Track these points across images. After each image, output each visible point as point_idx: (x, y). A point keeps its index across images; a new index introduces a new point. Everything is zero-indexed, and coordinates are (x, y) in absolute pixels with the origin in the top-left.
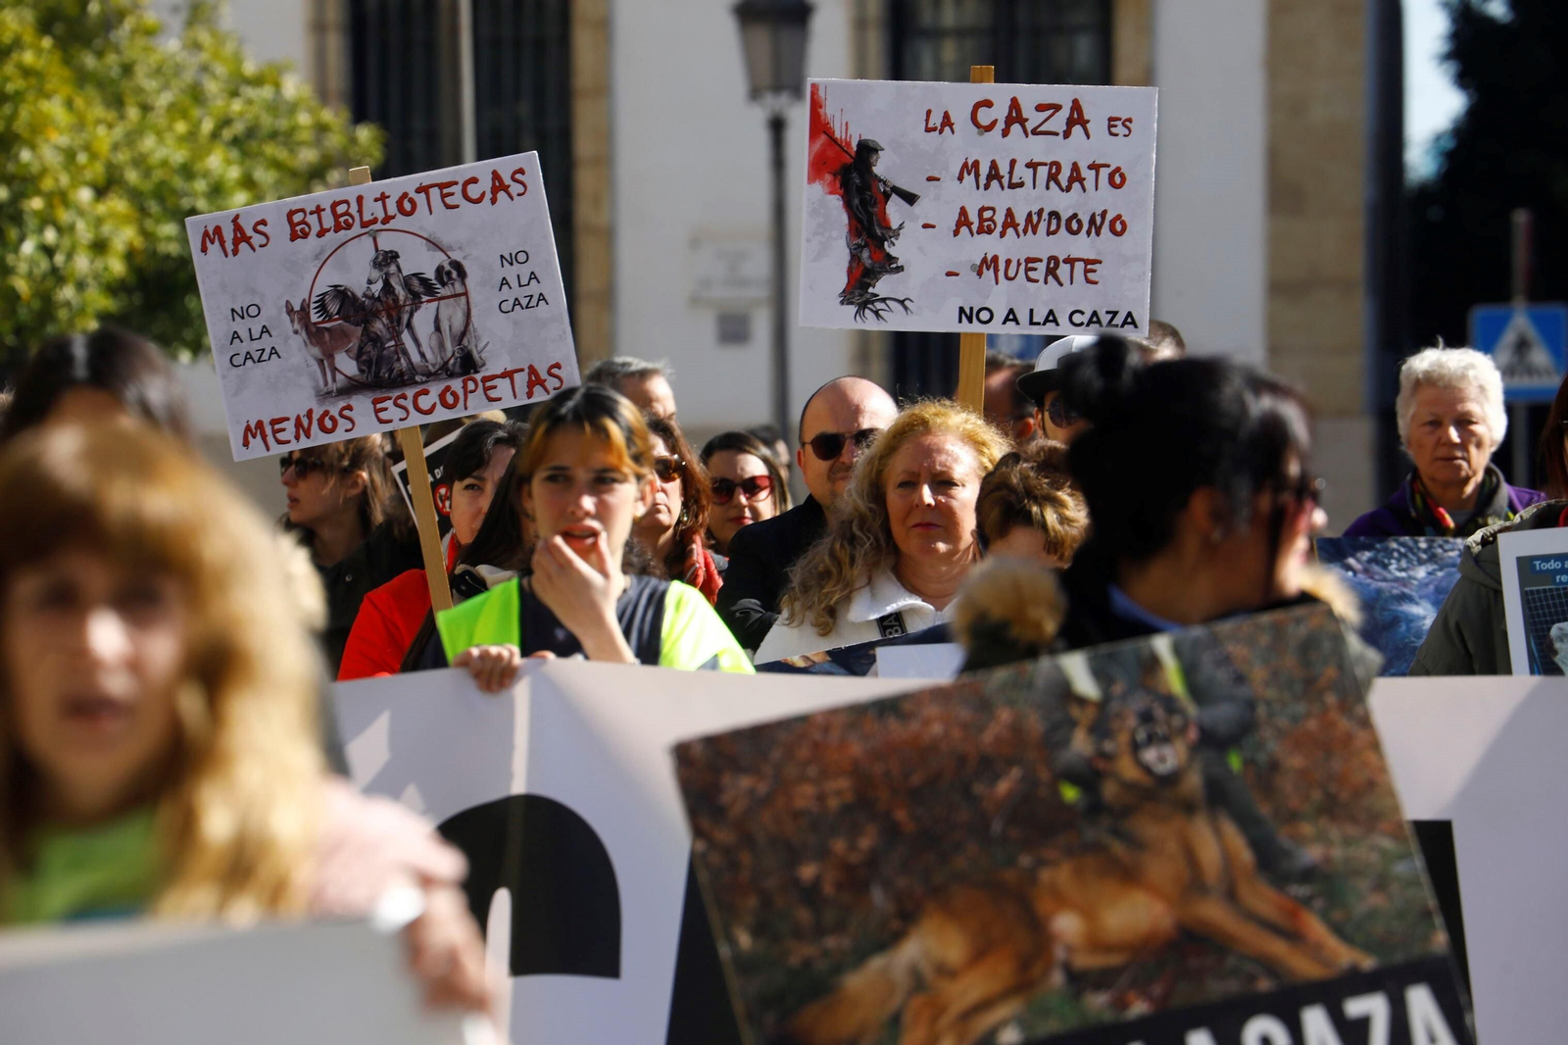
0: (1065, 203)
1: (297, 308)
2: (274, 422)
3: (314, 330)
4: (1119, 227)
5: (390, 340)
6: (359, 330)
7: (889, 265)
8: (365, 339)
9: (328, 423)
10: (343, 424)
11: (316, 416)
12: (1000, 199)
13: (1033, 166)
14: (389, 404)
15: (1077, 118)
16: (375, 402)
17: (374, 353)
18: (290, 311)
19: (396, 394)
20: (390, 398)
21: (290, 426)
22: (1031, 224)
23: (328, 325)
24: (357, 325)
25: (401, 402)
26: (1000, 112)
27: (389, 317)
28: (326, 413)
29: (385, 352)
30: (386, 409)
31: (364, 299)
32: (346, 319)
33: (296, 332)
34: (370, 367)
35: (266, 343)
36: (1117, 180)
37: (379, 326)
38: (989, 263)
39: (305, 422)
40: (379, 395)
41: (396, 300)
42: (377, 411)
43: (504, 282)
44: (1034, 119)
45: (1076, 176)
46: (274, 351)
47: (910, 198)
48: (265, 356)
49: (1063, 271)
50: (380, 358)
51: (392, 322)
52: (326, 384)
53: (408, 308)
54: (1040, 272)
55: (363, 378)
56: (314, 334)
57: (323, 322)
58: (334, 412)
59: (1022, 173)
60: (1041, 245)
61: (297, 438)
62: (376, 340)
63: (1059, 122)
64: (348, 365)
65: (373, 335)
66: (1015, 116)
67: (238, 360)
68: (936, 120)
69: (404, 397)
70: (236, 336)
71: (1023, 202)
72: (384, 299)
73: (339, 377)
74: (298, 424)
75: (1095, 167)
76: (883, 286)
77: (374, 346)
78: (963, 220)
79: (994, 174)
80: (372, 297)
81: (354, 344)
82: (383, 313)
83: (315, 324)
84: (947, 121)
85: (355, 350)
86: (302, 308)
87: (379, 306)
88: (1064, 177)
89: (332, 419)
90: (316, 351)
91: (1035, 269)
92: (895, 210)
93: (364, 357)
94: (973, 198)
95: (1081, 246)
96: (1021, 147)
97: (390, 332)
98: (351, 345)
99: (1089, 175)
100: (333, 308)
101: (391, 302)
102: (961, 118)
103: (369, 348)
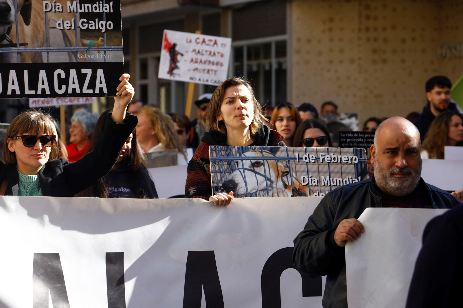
0: (212, 59)
4: (222, 65)
7: (176, 67)
12: (199, 57)
13: (206, 51)
15: (216, 43)
22: (205, 62)
26: (201, 40)
36: (222, 56)
38: (196, 69)
44: (207, 42)
45: (214, 54)
47: (182, 55)
49: (210, 72)
54: (206, 71)
59: (204, 52)
60: (207, 67)
63: (212, 43)
66: (204, 41)
68: (189, 40)
71: (204, 58)
75: (218, 53)
76: (175, 71)
78: (192, 60)
79: (199, 52)
84: (191, 41)
88: (212, 54)
92: (179, 57)
94: (194, 56)
95: (214, 68)
96: (204, 47)
99: (217, 54)
102: (193, 40)
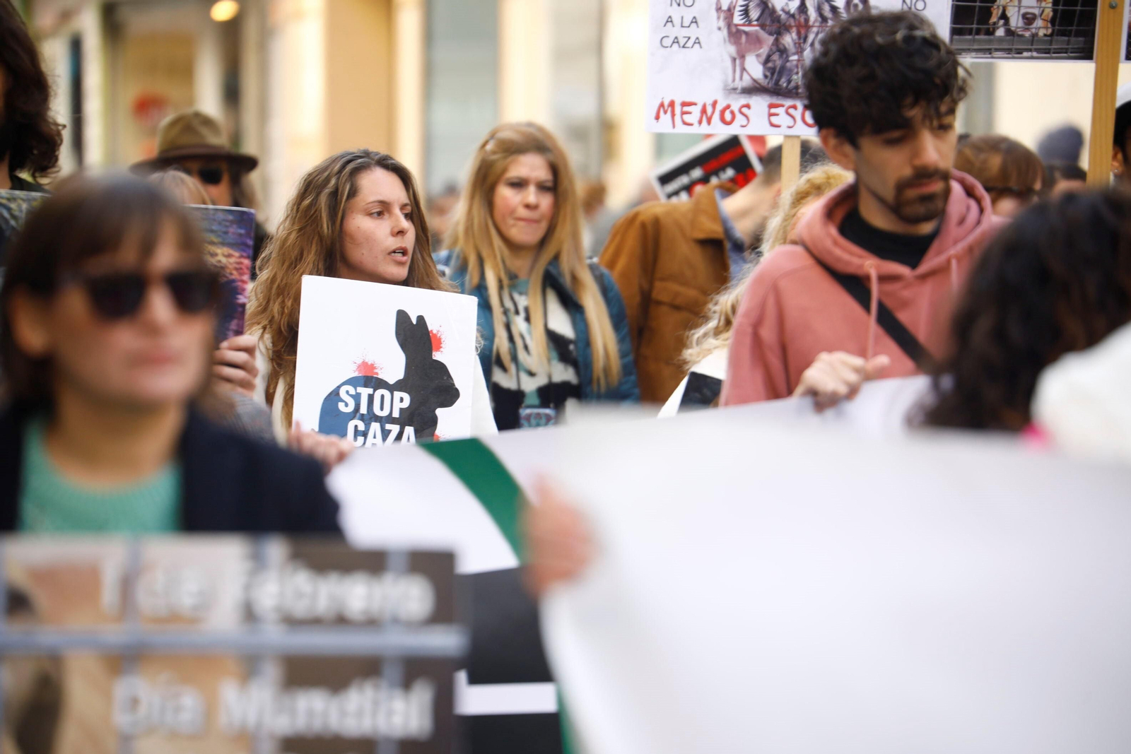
1: (725, 7)
2: (684, 104)
3: (734, 30)
5: (794, 54)
6: (771, 39)
8: (774, 48)
9: (728, 116)
10: (740, 119)
11: (719, 107)
14: (781, 111)
16: (771, 106)
17: (779, 63)
18: (719, 9)
19: (789, 103)
20: (783, 106)
21: (696, 111)
23: (746, 29)
24: (771, 34)
25: (792, 111)
27: (799, 33)
28: (728, 107)
29: (788, 64)
30: (777, 115)
31: (781, 13)
32: (762, 26)
33: (719, 29)
34: (773, 74)
35: (693, 32)
37: (789, 40)
39: (709, 110)
40: (775, 100)
41: (807, 20)
42: (771, 115)
46: (697, 42)
48: (690, 44)
50: (783, 68)
51: (799, 38)
52: (734, 80)
53: (815, 30)
55: (764, 82)
56: (735, 34)
57: (743, 25)
58: (735, 108)
61: (700, 122)
62: (783, 52)
64: (755, 69)
65: (781, 47)
67: (667, 42)
69: (795, 107)
70: (670, 20)
72: (797, 17)
73: (746, 77)
74: (704, 111)
77: (781, 56)
80: (787, 13)
81: (764, 51)
82: (794, 30)
83: (737, 25)
85: (764, 57)
86: (729, 10)
87: (792, 22)
89: (732, 113)
90: (732, 49)
93: (770, 65)
97: (795, 47)
98: (761, 51)
100: (754, 14)
101: (802, 20)
103: (776, 57)
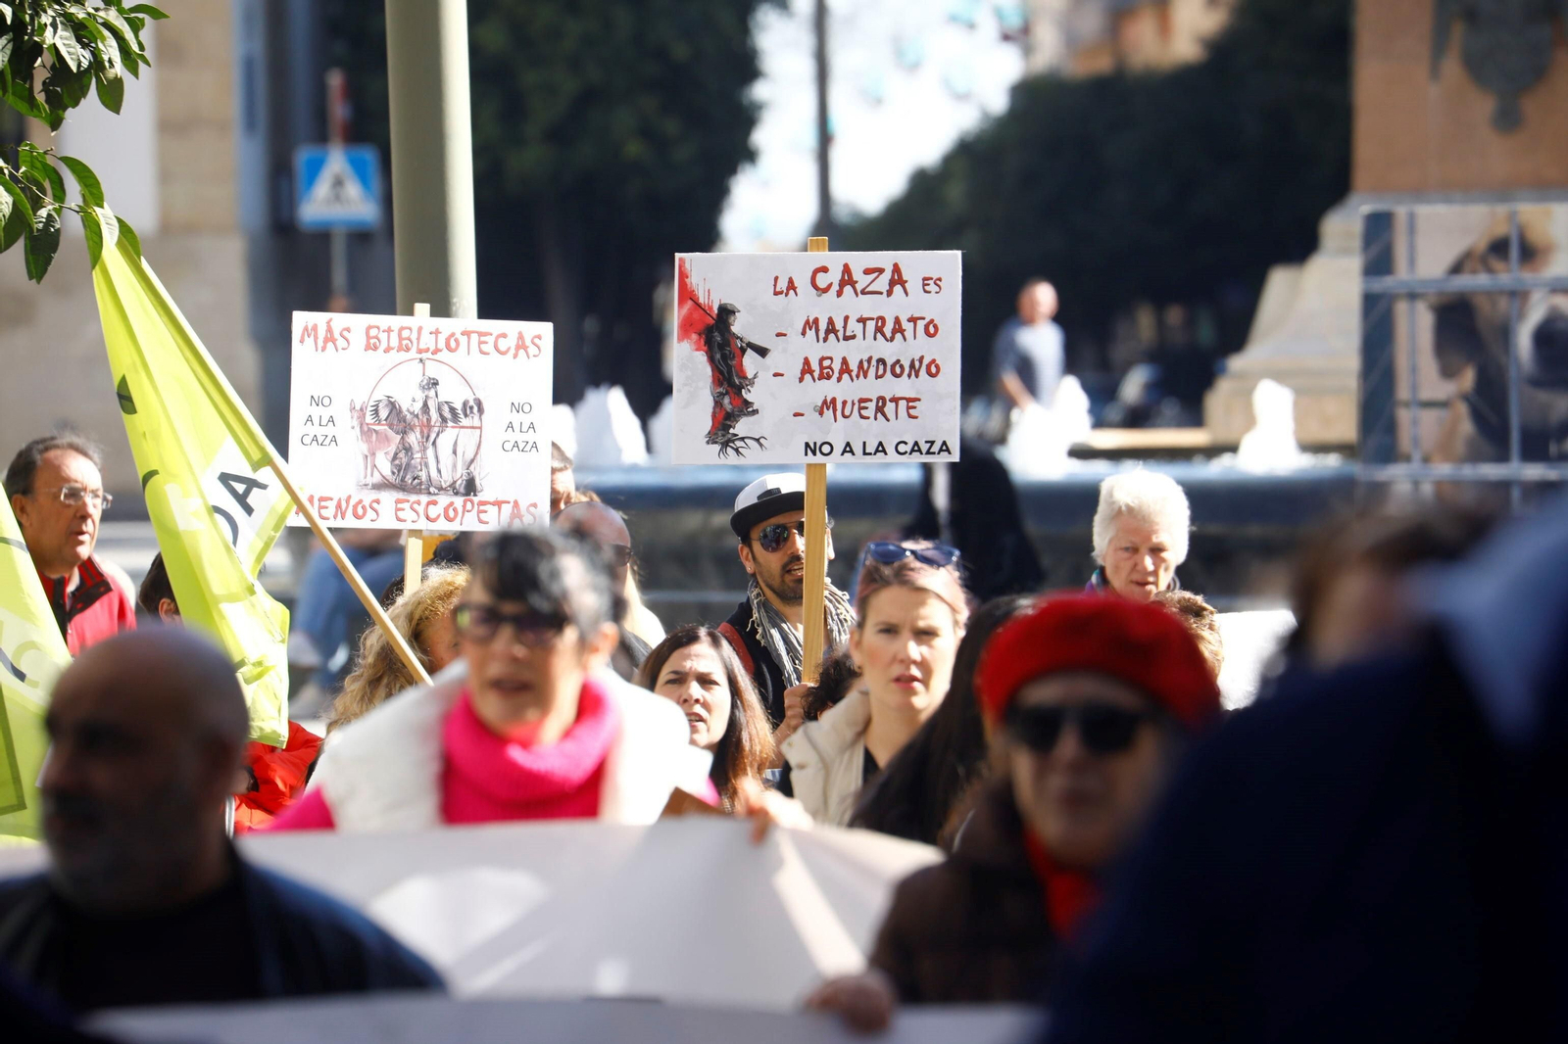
0: (889, 351)
1: (358, 408)
2: (321, 499)
3: (366, 429)
4: (933, 369)
5: (418, 452)
6: (399, 437)
7: (746, 408)
8: (401, 447)
9: (360, 511)
10: (371, 514)
11: (352, 502)
12: (836, 349)
13: (862, 320)
14: (406, 506)
15: (897, 279)
16: (398, 501)
17: (404, 460)
18: (353, 409)
19: (413, 498)
20: (408, 501)
21: (332, 505)
22: (863, 370)
23: (377, 428)
24: (397, 433)
25: (416, 506)
26: (834, 276)
27: (422, 432)
28: (360, 501)
29: (413, 461)
30: (403, 510)
31: (407, 413)
32: (391, 426)
33: (353, 428)
34: (399, 471)
35: (330, 430)
36: (931, 330)
37: (413, 439)
38: (829, 404)
39: (344, 505)
40: (401, 495)
41: (429, 420)
42: (398, 510)
43: (510, 426)
44: (862, 281)
45: (898, 329)
46: (334, 439)
47: (762, 352)
48: (327, 442)
49: (890, 408)
50: (408, 465)
51: (423, 437)
52: (365, 477)
53: (436, 429)
54: (870, 412)
55: (392, 479)
56: (366, 433)
57: (374, 424)
58: (367, 503)
59: (854, 327)
60: (872, 387)
61: (335, 518)
62: (408, 449)
63: (882, 284)
65: (407, 445)
66: (847, 279)
67: (308, 439)
68: (783, 285)
69: (419, 503)
70: (311, 418)
71: (855, 351)
72: (420, 417)
73: (376, 473)
74: (339, 506)
75: (913, 320)
76: (742, 427)
77: (406, 454)
78: (807, 368)
79: (831, 329)
80: (412, 413)
81: (392, 449)
82: (418, 429)
83: (367, 424)
84: (791, 286)
85: (392, 455)
86: (361, 409)
87: (416, 420)
88: (888, 330)
89: (364, 508)
90: (364, 448)
91: (867, 408)
92: (750, 362)
93: (397, 462)
94: (814, 349)
95: (903, 387)
96: (852, 305)
97: (419, 445)
98: (390, 449)
99: (908, 327)
100: (384, 413)
101: (425, 420)
102: (803, 283)
103: (402, 455)
